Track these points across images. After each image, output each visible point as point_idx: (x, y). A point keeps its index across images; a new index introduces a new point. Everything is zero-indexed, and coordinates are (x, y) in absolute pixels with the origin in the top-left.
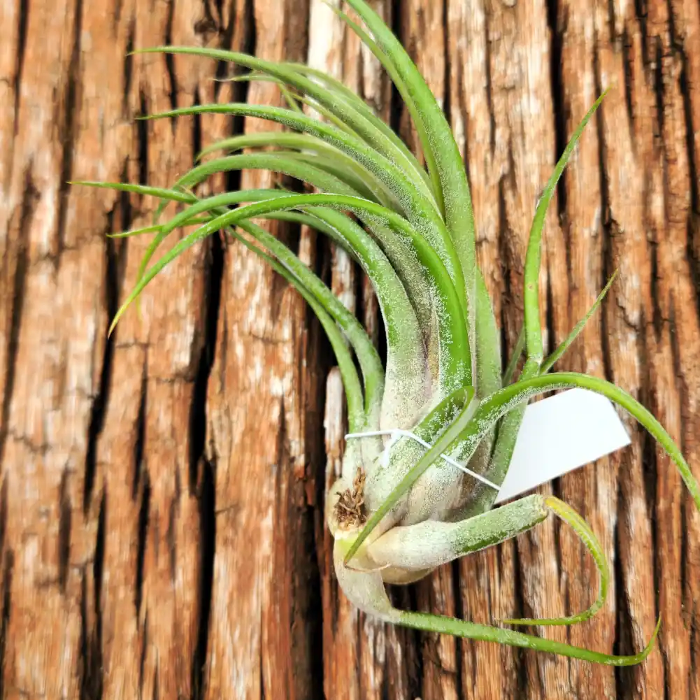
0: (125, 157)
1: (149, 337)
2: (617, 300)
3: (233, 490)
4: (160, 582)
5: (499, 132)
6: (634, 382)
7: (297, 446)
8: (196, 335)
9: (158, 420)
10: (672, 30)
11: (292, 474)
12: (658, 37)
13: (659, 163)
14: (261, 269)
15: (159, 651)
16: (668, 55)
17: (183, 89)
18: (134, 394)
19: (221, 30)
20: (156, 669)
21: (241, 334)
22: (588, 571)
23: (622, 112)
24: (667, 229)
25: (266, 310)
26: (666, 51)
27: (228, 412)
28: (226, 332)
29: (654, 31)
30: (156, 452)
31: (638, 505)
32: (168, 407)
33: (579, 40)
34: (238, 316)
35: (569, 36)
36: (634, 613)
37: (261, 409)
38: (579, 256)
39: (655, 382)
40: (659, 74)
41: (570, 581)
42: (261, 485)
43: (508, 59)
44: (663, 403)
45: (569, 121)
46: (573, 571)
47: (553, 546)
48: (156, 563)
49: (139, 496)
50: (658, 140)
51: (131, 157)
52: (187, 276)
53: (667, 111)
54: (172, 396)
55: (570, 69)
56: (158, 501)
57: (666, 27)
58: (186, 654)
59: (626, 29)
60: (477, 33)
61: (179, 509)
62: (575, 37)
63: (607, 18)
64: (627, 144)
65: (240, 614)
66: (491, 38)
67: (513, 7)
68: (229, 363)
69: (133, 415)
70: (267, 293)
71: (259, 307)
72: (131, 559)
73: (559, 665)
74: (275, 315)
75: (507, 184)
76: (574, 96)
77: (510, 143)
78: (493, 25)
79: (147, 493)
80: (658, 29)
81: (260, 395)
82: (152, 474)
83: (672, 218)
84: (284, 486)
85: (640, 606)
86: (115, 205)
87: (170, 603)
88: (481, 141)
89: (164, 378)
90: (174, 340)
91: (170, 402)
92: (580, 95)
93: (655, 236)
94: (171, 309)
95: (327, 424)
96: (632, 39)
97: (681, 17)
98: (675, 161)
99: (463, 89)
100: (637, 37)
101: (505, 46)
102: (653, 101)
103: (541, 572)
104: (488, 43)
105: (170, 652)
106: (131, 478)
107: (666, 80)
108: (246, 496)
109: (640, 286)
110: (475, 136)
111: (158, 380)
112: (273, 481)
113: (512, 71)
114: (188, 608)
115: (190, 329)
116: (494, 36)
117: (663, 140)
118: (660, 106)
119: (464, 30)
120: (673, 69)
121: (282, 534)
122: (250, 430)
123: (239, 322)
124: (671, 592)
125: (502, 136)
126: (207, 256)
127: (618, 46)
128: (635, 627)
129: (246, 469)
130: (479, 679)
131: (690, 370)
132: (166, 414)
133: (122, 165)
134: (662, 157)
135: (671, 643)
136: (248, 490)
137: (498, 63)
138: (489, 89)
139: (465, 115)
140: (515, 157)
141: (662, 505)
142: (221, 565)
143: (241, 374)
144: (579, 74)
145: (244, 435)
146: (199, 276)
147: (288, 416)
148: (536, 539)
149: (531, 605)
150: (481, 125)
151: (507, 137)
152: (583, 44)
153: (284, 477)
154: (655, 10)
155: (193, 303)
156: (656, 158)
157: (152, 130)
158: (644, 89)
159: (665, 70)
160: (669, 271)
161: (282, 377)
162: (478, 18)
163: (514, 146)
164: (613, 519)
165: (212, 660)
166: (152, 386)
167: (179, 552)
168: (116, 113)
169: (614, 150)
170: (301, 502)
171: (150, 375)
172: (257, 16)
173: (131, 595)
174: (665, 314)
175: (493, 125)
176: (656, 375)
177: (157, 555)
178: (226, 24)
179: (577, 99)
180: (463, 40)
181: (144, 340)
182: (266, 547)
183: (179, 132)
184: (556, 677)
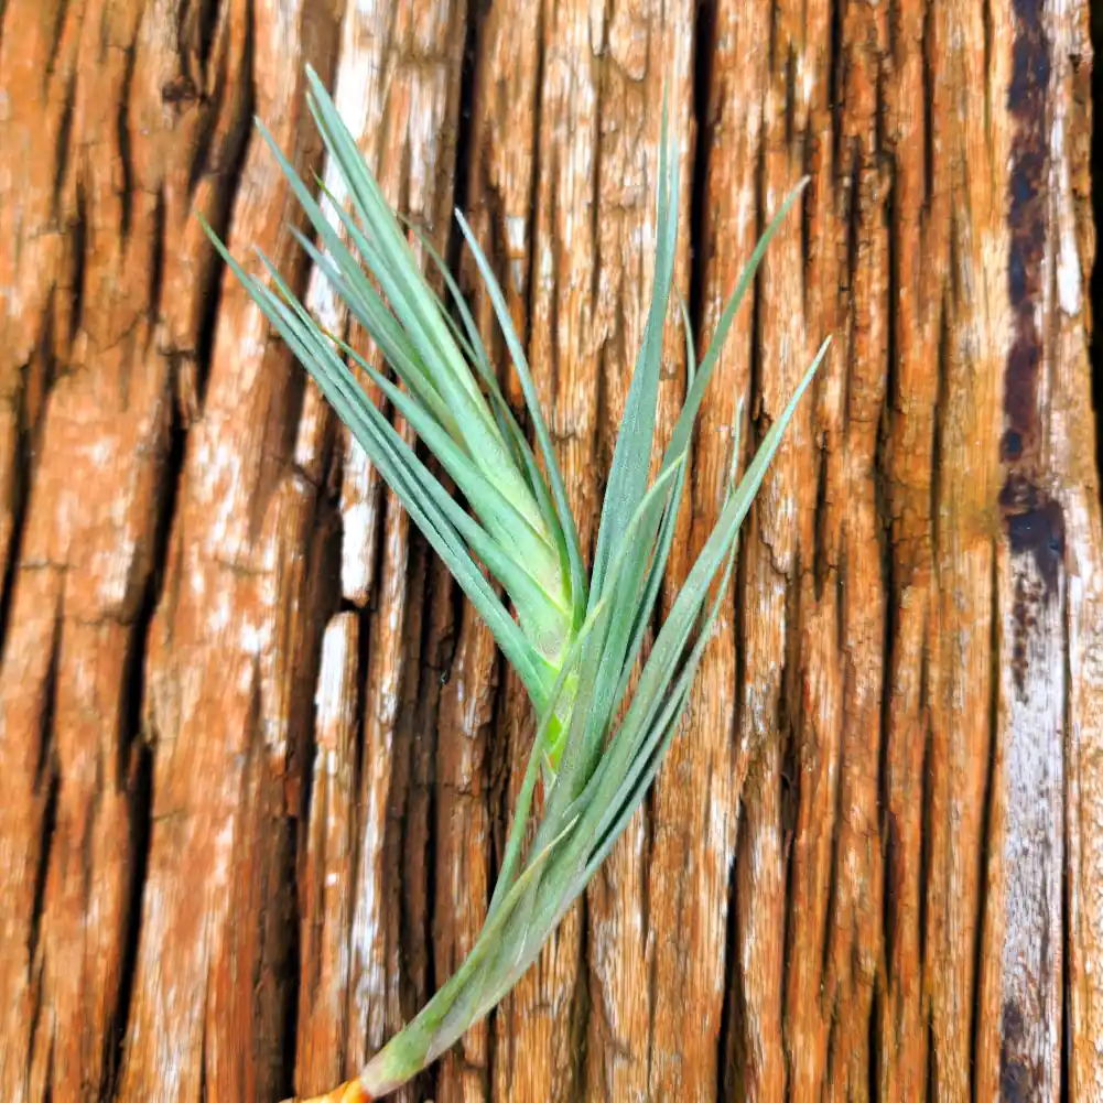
0: (51, 283)
1: (69, 554)
2: (761, 534)
3: (179, 787)
4: (66, 915)
5: (604, 275)
6: (776, 659)
7: (275, 728)
8: (137, 556)
9: (75, 680)
10: (880, 129)
11: (267, 769)
12: (858, 138)
13: (844, 330)
14: (237, 462)
15: (57, 1015)
16: (870, 166)
17: (142, 186)
18: (43, 639)
19: (204, 97)
20: (53, 1040)
21: (202, 557)
22: (687, 932)
23: (793, 252)
24: (845, 432)
25: (241, 524)
26: (868, 160)
27: (176, 674)
28: (181, 555)
29: (851, 129)
30: (71, 725)
31: (767, 839)
32: (91, 661)
33: (737, 138)
34: (200, 530)
35: (723, 130)
36: (750, 994)
37: (225, 671)
38: (711, 466)
39: (808, 659)
40: (854, 194)
41: (660, 945)
42: (219, 783)
43: (626, 162)
44: (817, 689)
45: (711, 261)
46: (665, 930)
47: (638, 892)
48: (63, 889)
49: (45, 788)
50: (845, 295)
51: (59, 285)
52: (129, 469)
53: (862, 252)
54: (96, 644)
55: (720, 180)
56: (70, 799)
57: (872, 123)
58: (98, 1020)
59: (809, 123)
60: (583, 119)
61: (99, 810)
62: (732, 132)
63: (783, 104)
64: (796, 300)
65: (179, 967)
66: (605, 127)
67: (642, 81)
68: (183, 602)
69: (39, 670)
70: (244, 499)
71: (230, 520)
72: (26, 881)
73: (635, 1064)
74: (254, 533)
75: (611, 353)
76: (723, 223)
77: (620, 291)
78: (609, 108)
79: (56, 784)
80: (859, 126)
81: (224, 649)
82: (65, 755)
83: (854, 414)
84: (254, 785)
85: (760, 987)
86: (32, 356)
87: (78, 946)
88: (578, 286)
89: (86, 618)
90: (104, 562)
91: (93, 653)
92: (732, 221)
93: (826, 441)
94: (103, 514)
95: (319, 699)
96: (819, 141)
97: (895, 111)
98: (868, 327)
99: (557, 204)
100: (825, 136)
101: (624, 142)
102: (841, 237)
103: (617, 928)
104: (600, 135)
105: (73, 1015)
106: (34, 761)
107: (864, 203)
108: (197, 798)
109: (798, 516)
110: (570, 277)
111: (78, 622)
112: (238, 777)
113: (632, 181)
114: (105, 955)
115: (128, 547)
116: (609, 125)
117: (851, 296)
118: (852, 244)
119: (564, 115)
120: (876, 187)
121: (247, 855)
122: (207, 702)
123: (201, 540)
124: (806, 966)
125: (609, 281)
126: (160, 439)
127: (797, 147)
128: (751, 1017)
129: (199, 759)
130: (516, 1078)
131: (860, 643)
132: (87, 671)
133: (46, 296)
134: (848, 321)
135: (799, 1039)
136: (199, 789)
137: (611, 167)
138: (595, 206)
139: (557, 244)
140: (627, 314)
141: (803, 840)
142: (155, 895)
143: (198, 618)
144: (734, 189)
145: (198, 707)
146: (147, 467)
147: (265, 684)
148: (614, 879)
149: (600, 976)
150: (580, 261)
151: (616, 281)
152: (743, 143)
153: (255, 772)
154: (856, 97)
155: (133, 509)
156: (841, 322)
157: (93, 245)
158: (828, 217)
159: (863, 190)
160: (843, 494)
161: (259, 625)
162: (587, 98)
163: (626, 296)
164: (729, 858)
165: (135, 1032)
166: (69, 629)
167: (96, 875)
168: (39, 219)
169: (776, 309)
170: (278, 811)
171: (67, 612)
172: (257, 79)
173: (24, 933)
174: (832, 557)
175: (598, 263)
176: (809, 648)
177: (64, 876)
178: (211, 89)
179: (725, 228)
180: (562, 131)
181: (60, 560)
182: (220, 873)
183: (131, 249)
184: (628, 1081)
